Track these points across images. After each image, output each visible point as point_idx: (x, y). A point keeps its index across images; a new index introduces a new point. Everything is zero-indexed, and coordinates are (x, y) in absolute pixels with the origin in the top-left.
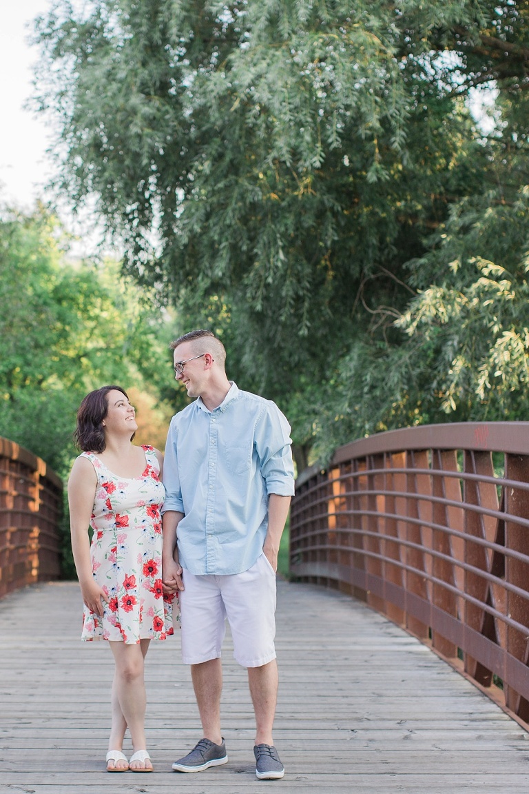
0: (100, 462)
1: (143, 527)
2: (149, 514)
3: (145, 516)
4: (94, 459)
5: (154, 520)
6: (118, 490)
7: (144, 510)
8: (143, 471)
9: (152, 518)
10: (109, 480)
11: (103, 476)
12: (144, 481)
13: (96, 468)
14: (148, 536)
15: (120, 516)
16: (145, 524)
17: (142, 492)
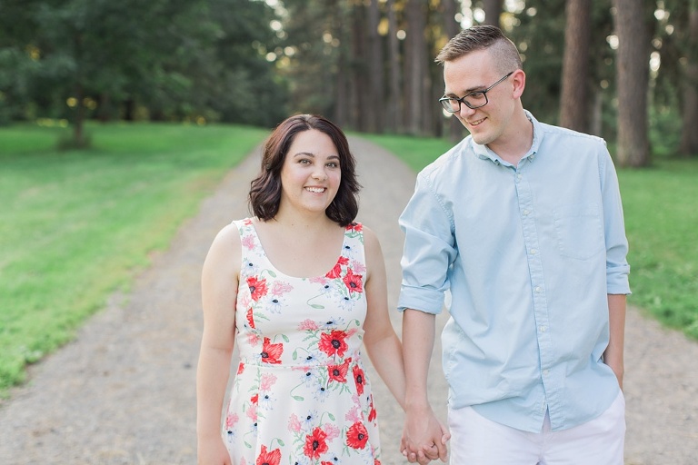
0: (256, 241)
1: (306, 369)
2: (323, 347)
3: (314, 350)
4: (249, 233)
5: (331, 358)
6: (269, 296)
7: (314, 339)
8: (330, 267)
9: (327, 355)
10: (260, 275)
11: (251, 265)
12: (327, 287)
13: (245, 249)
14: (314, 385)
15: (271, 343)
16: (310, 363)
17: (314, 306)
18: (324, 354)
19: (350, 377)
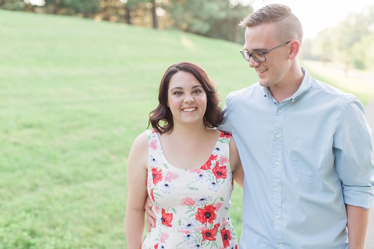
0: (158, 144)
1: (187, 232)
2: (198, 217)
3: (193, 220)
4: (154, 139)
5: (204, 225)
6: (163, 182)
7: (193, 212)
8: (204, 162)
9: (201, 223)
10: (159, 166)
11: (154, 160)
12: (201, 176)
13: (151, 149)
14: (192, 243)
15: (166, 213)
16: (190, 229)
17: (191, 188)
18: (199, 223)
19: (219, 237)
